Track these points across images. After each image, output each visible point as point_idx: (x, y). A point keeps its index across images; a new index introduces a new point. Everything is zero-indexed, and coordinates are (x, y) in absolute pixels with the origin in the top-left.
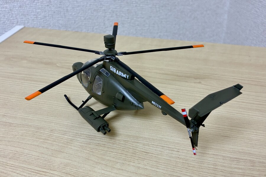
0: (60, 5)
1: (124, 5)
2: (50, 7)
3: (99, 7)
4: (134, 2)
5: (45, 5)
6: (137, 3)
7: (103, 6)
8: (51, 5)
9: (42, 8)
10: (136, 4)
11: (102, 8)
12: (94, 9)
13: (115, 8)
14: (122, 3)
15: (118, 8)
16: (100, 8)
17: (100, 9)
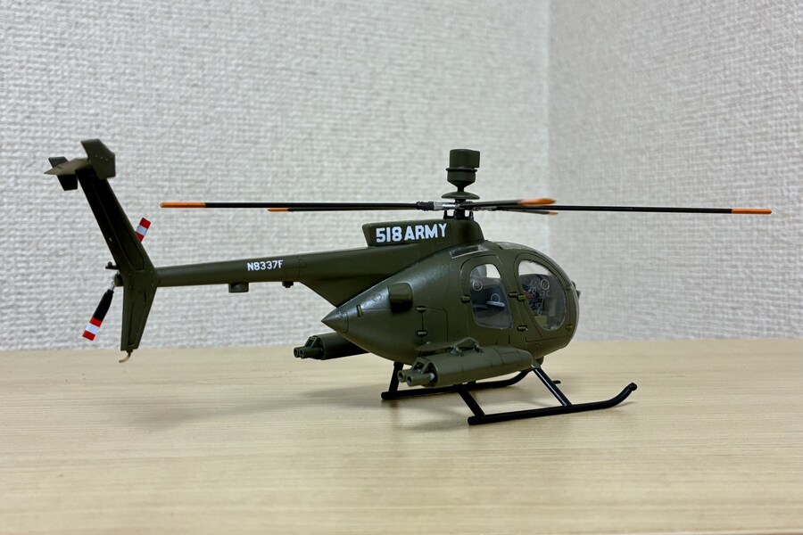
0: (73, 329)
1: (271, 332)
2: (40, 337)
3: (197, 337)
4: (301, 324)
5: (24, 331)
6: (310, 326)
7: (209, 333)
8: (46, 329)
9: (11, 339)
10: (307, 330)
11: (205, 340)
12: (179, 344)
13: (245, 343)
14: (265, 326)
15: (254, 339)
16: (200, 339)
17: (198, 343)
